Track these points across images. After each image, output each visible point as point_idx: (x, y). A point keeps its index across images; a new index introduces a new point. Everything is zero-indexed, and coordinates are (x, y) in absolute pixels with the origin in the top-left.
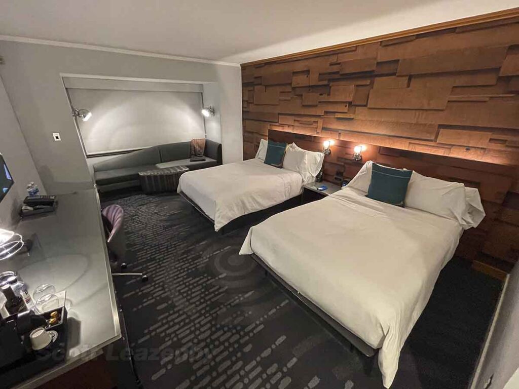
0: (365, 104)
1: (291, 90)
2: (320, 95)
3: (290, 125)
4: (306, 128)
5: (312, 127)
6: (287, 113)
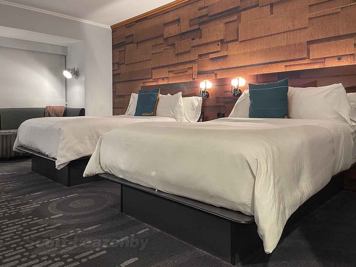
0: (236, 38)
1: (163, 42)
2: (192, 40)
3: (165, 78)
4: (181, 76)
5: (187, 75)
6: (161, 65)
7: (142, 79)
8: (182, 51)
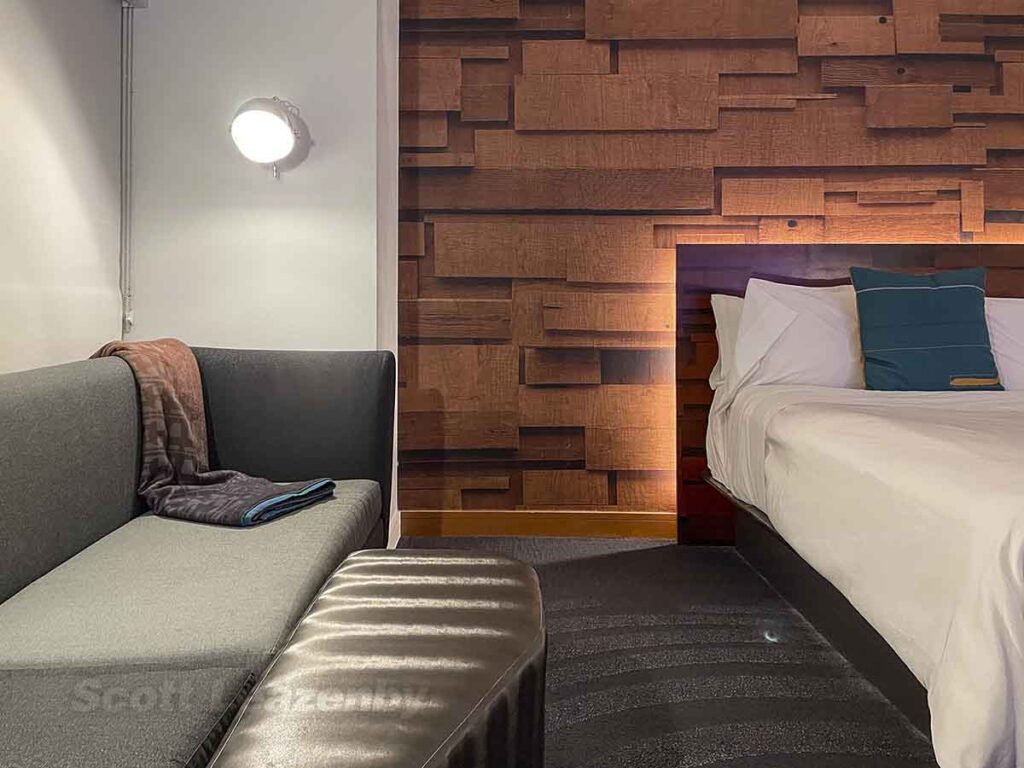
2: (954, 91)
3: (804, 217)
4: (900, 219)
5: (931, 217)
6: (778, 163)
7: (650, 213)
8: (905, 124)
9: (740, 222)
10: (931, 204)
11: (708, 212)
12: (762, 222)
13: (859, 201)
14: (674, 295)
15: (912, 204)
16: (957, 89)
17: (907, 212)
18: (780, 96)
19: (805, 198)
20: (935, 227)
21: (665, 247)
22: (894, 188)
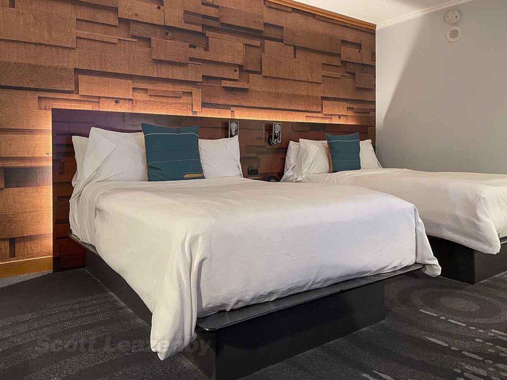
0: (259, 70)
2: (190, 47)
3: (122, 99)
4: (168, 103)
5: (180, 103)
6: (109, 70)
7: (37, 90)
8: (168, 59)
9: (88, 99)
10: (180, 97)
11: (70, 92)
12: (101, 100)
13: (149, 94)
14: (51, 136)
15: (172, 97)
16: (191, 46)
17: (170, 100)
18: (109, 36)
19: (123, 90)
20: (182, 108)
21: (46, 109)
22: (164, 89)
